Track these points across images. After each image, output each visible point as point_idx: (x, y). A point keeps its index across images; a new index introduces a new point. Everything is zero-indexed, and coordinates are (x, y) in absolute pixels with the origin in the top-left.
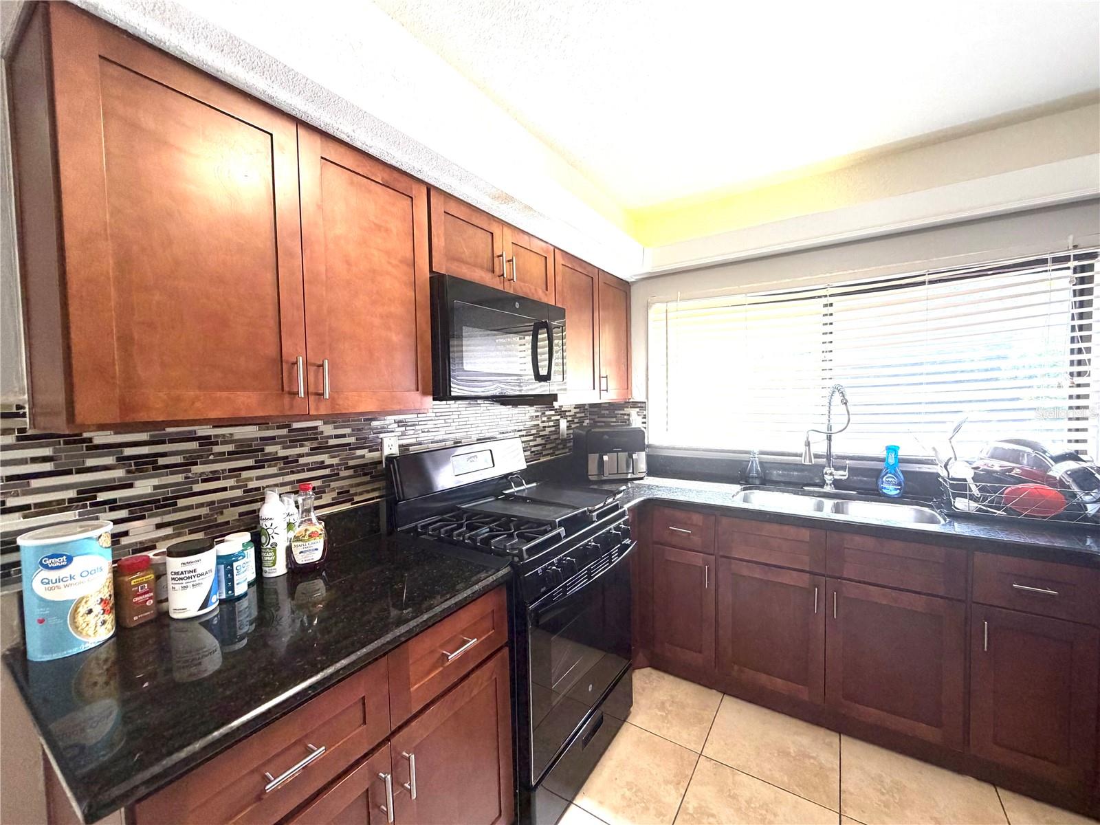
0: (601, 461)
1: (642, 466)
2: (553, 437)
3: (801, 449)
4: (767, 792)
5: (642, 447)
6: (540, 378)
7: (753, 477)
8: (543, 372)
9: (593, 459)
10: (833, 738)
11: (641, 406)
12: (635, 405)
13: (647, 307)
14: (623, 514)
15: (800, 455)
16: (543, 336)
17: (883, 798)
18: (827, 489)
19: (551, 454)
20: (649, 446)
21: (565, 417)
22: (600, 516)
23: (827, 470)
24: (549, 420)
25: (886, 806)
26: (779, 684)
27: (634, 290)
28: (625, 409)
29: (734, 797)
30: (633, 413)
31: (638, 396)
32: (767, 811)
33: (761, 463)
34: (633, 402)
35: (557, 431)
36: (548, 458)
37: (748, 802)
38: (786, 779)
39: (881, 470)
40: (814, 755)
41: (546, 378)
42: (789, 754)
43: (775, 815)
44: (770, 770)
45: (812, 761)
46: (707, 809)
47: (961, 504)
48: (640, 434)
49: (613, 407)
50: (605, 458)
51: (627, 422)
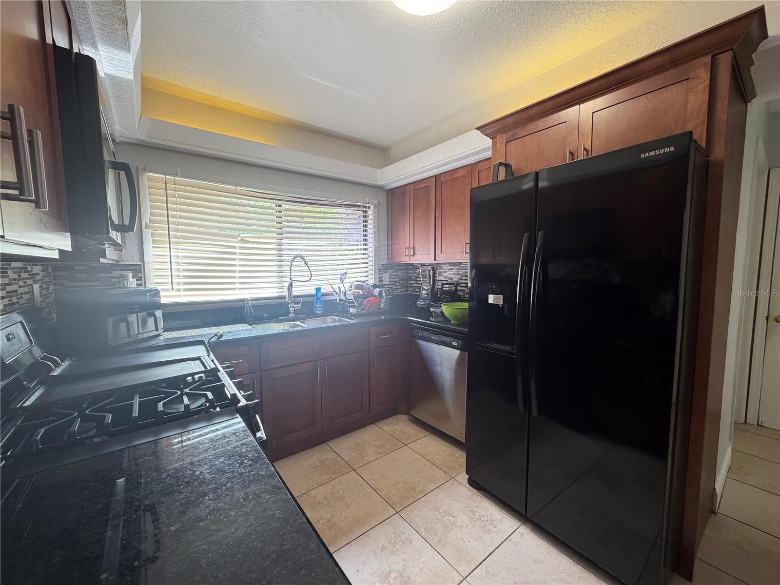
1: (162, 324)
4: (327, 488)
5: (159, 305)
7: (249, 317)
9: (110, 323)
10: (324, 446)
17: (358, 452)
18: (290, 316)
21: (36, 282)
23: (290, 305)
24: (25, 284)
25: (361, 454)
28: (113, 272)
29: (319, 503)
30: (129, 275)
32: (335, 494)
34: (123, 265)
35: (32, 300)
37: (325, 499)
38: (327, 476)
39: (314, 301)
40: (326, 458)
42: (317, 466)
43: (339, 492)
44: (319, 478)
45: (328, 461)
46: (315, 520)
47: (352, 310)
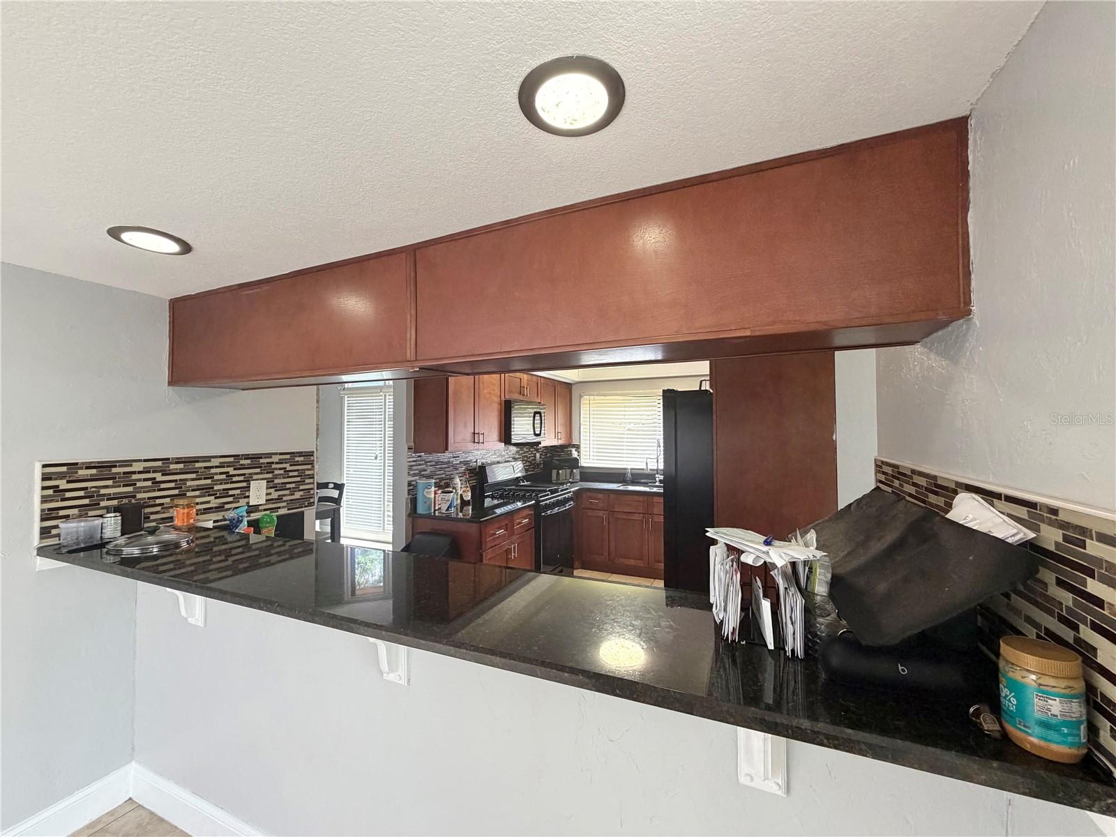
0: (558, 473)
1: (578, 477)
2: (533, 462)
3: (644, 467)
5: (577, 467)
6: (536, 435)
7: (628, 480)
8: (538, 432)
9: (554, 472)
11: (578, 447)
12: (574, 446)
13: (581, 397)
14: (570, 492)
15: (643, 469)
16: (537, 417)
18: (657, 484)
19: (533, 471)
20: (582, 467)
21: (539, 452)
22: (561, 491)
23: (657, 476)
24: (532, 453)
26: (632, 562)
27: (573, 387)
28: (569, 448)
30: (574, 450)
31: (575, 442)
33: (632, 474)
34: (572, 445)
35: (535, 459)
36: (531, 473)
41: (539, 435)
48: (576, 460)
49: (562, 447)
50: (560, 472)
51: (571, 454)
